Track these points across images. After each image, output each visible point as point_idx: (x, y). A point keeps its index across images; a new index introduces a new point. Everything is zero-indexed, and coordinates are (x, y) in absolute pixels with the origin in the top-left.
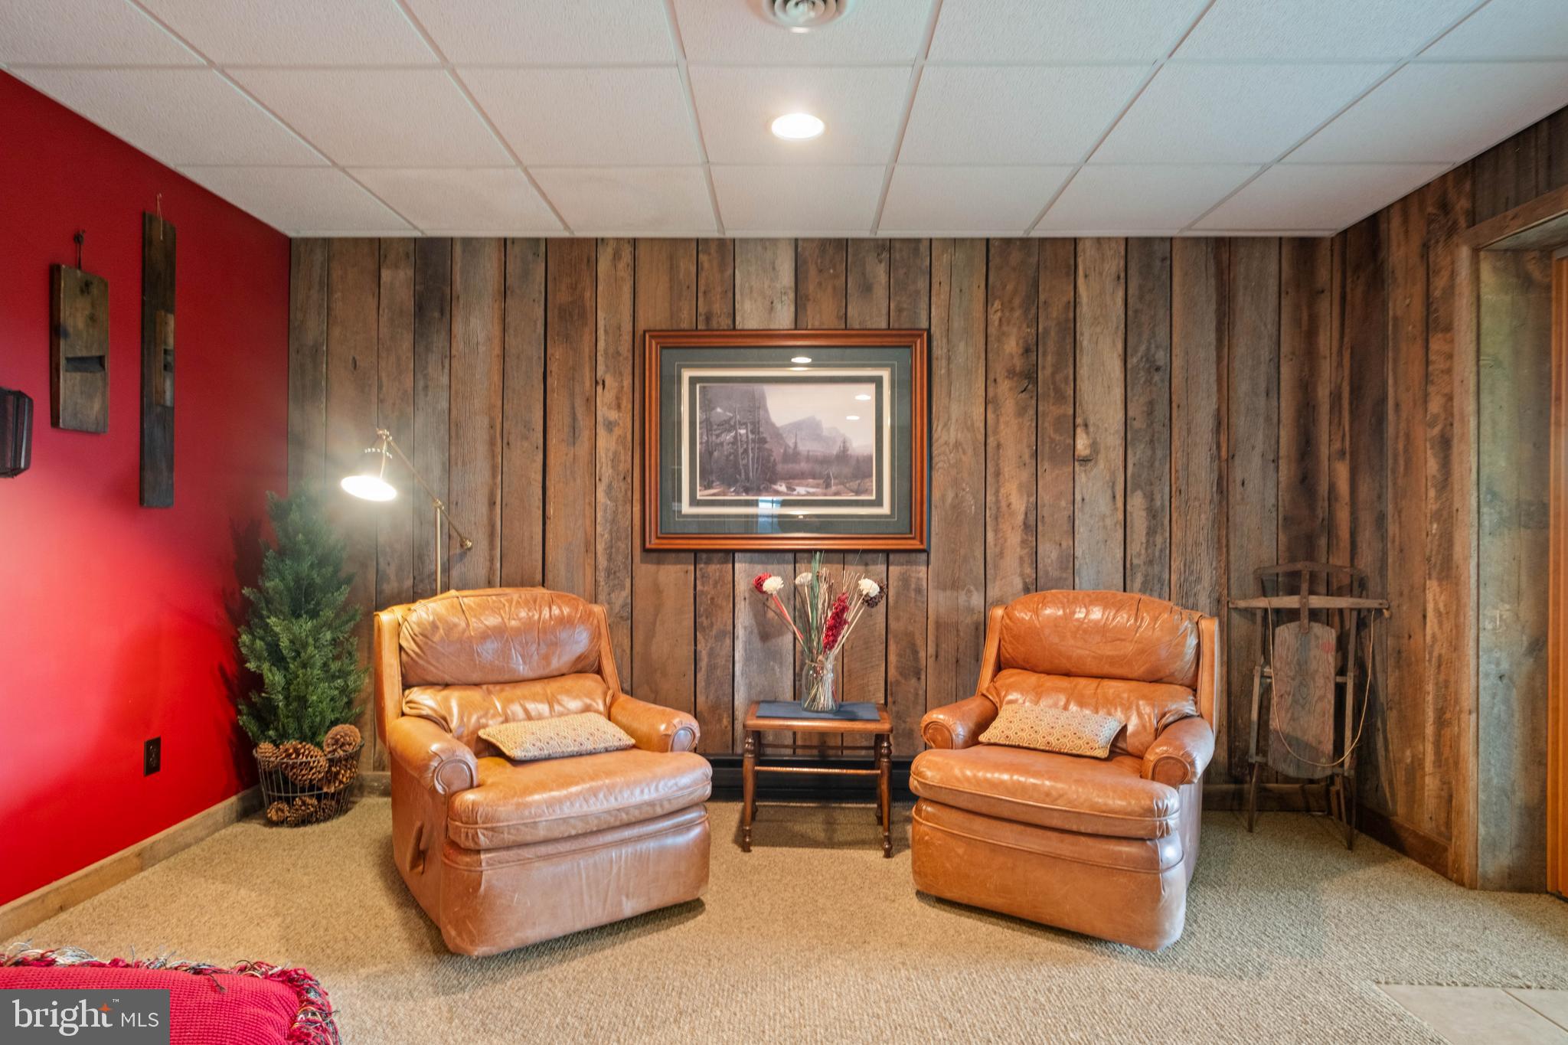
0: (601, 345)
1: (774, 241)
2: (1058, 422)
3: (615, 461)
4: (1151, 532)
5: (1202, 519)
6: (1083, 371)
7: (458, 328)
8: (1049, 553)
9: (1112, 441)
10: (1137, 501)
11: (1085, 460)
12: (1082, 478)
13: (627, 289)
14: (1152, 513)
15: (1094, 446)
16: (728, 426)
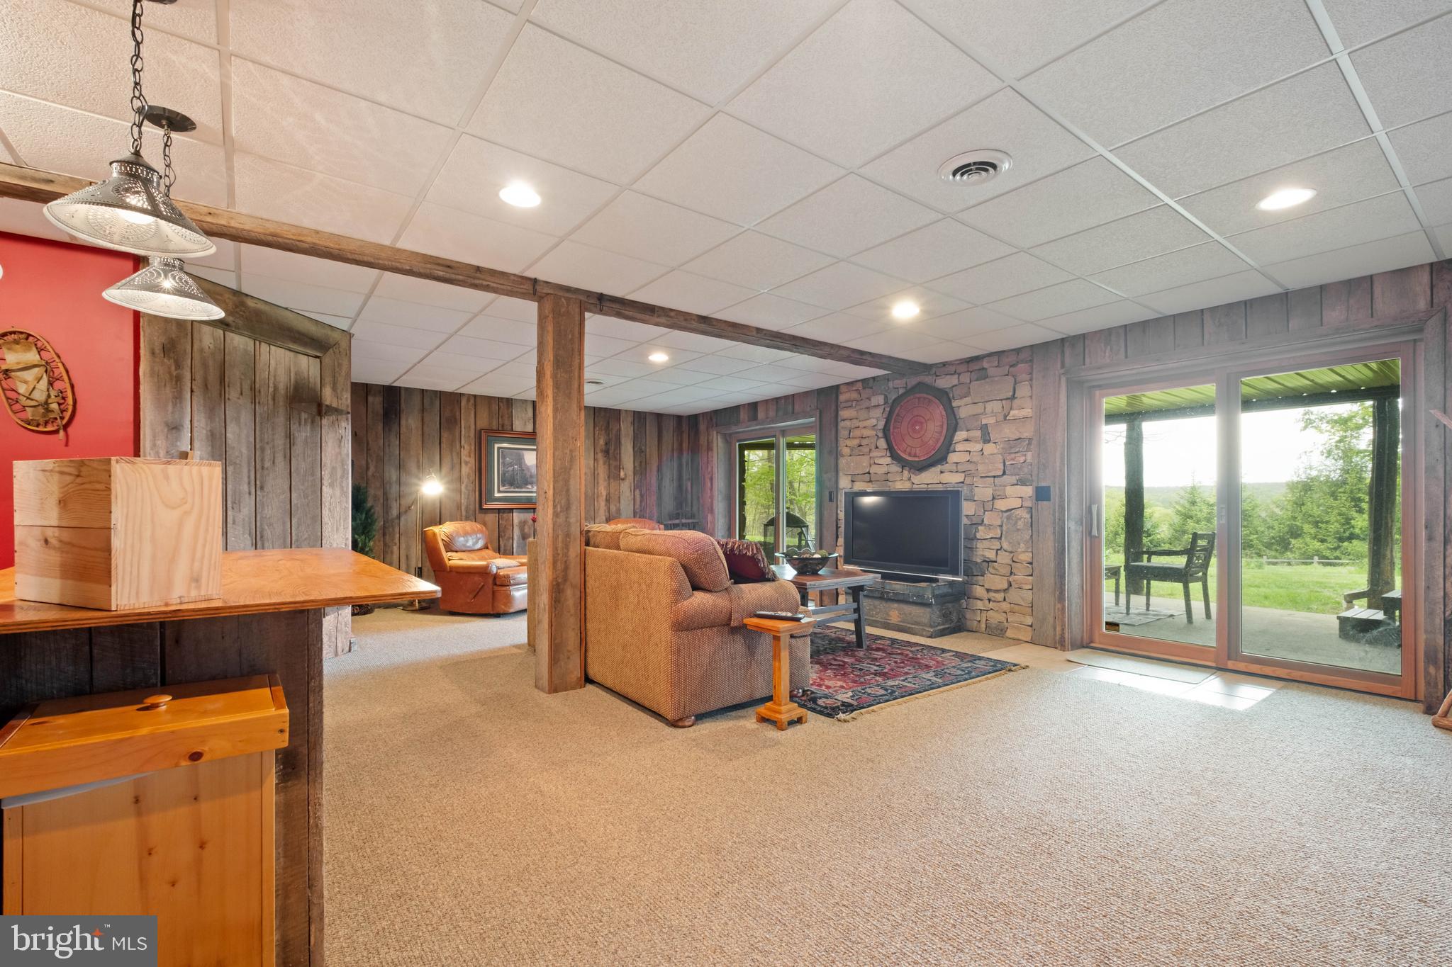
0: (463, 433)
1: (526, 401)
2: (615, 467)
3: (468, 476)
4: (641, 502)
5: (654, 498)
6: (622, 451)
7: (403, 422)
8: (613, 508)
9: (630, 473)
10: (637, 492)
11: (623, 479)
12: (622, 485)
13: (473, 415)
14: (642, 496)
15: (625, 475)
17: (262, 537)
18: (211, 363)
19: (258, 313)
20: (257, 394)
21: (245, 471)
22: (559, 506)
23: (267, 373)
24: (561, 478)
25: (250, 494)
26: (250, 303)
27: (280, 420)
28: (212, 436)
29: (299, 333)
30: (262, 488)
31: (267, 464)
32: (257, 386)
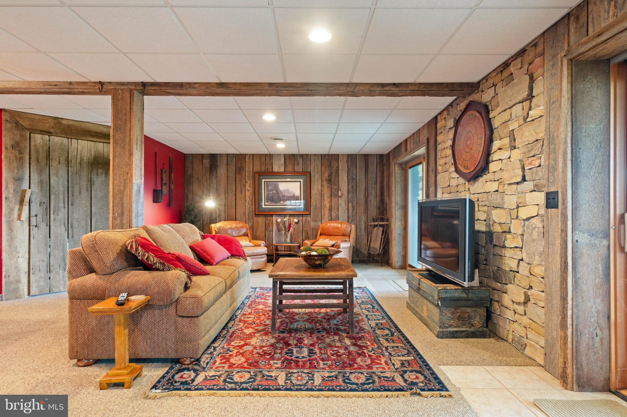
0: (247, 174)
1: (280, 154)
2: (335, 189)
3: (249, 197)
4: (353, 210)
5: (362, 208)
6: (340, 180)
7: (218, 171)
8: (334, 215)
9: (345, 193)
10: (350, 205)
11: (340, 197)
12: (340, 200)
13: (252, 164)
14: (353, 207)
15: (342, 194)
16: (271, 190)
17: (72, 227)
18: (41, 151)
19: (69, 126)
20: (69, 162)
21: (61, 197)
22: (116, 214)
23: (76, 153)
24: (118, 196)
25: (64, 207)
26: (64, 122)
27: (85, 173)
28: (41, 183)
29: (96, 132)
30: (72, 205)
31: (75, 194)
32: (70, 159)
